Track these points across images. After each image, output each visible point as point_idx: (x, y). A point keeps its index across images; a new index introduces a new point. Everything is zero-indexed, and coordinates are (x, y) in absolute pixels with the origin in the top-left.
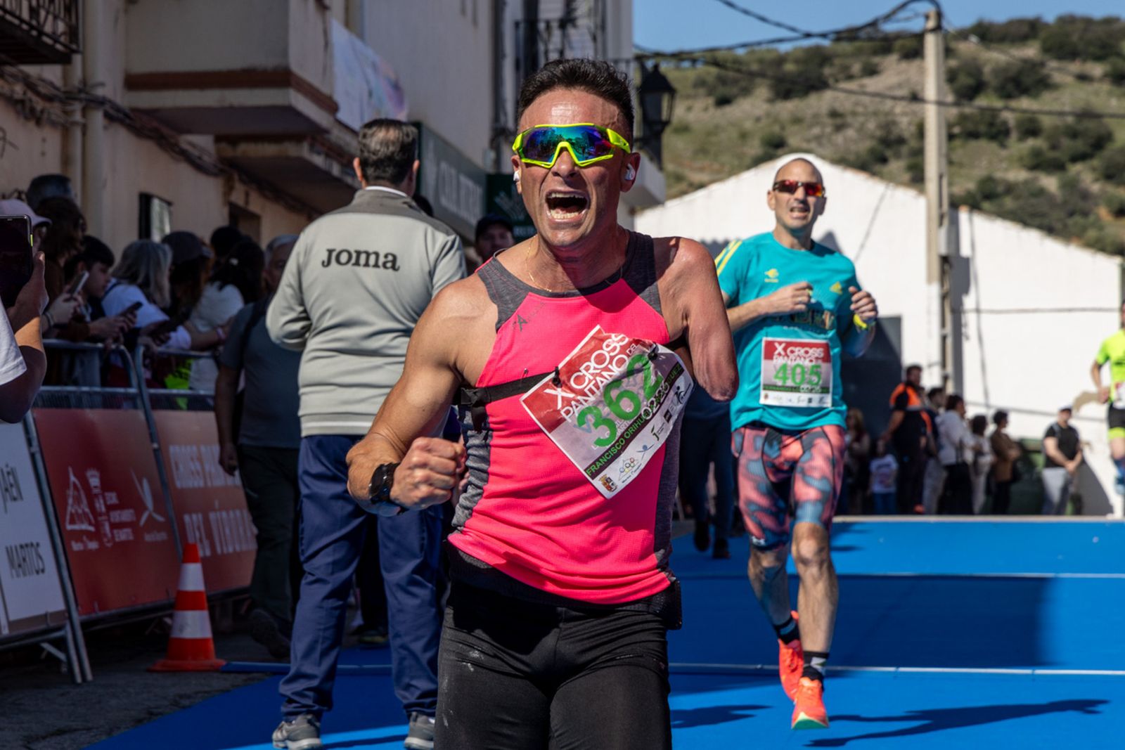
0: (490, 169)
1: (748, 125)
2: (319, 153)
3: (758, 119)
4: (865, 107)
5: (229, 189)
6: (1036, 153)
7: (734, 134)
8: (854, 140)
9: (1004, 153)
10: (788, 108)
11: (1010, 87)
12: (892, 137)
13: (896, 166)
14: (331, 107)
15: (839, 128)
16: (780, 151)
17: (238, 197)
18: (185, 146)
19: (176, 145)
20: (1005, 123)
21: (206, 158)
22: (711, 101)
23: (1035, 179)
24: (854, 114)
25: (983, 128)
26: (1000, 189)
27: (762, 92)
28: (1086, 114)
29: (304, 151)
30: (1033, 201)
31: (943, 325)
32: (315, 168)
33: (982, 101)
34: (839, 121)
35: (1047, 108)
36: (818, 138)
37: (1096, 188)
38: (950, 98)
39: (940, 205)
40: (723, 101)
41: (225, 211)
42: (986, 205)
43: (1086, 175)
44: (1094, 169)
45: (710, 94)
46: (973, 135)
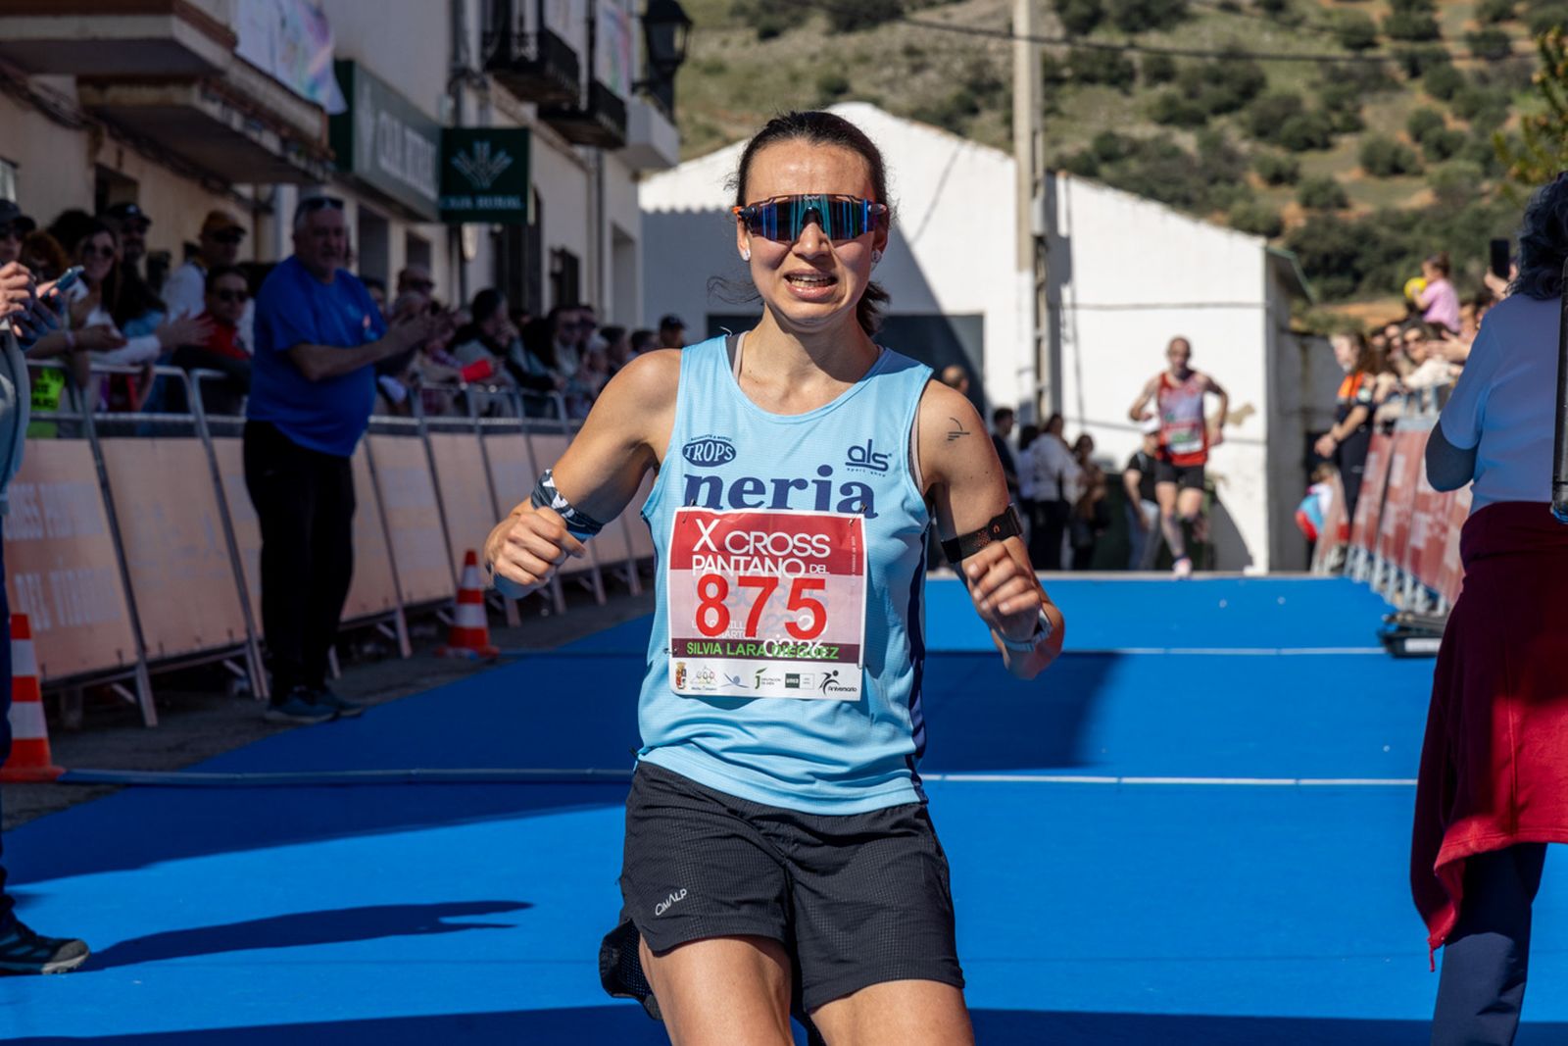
0: (447, 121)
1: (801, 64)
2: (214, 100)
3: (813, 58)
4: (950, 41)
5: (95, 146)
6: (1169, 102)
7: (782, 76)
8: (937, 85)
9: (1128, 102)
10: (851, 43)
11: (1136, 17)
12: (985, 81)
13: (988, 118)
14: (227, 39)
15: (917, 69)
16: (840, 98)
17: (107, 156)
18: (35, 90)
19: (25, 88)
20: (1129, 64)
21: (65, 106)
22: (752, 33)
23: (1169, 136)
24: (936, 51)
25: (1101, 71)
26: (1123, 148)
27: (819, 22)
28: (1232, 54)
29: (194, 97)
30: (1165, 164)
31: (1037, 324)
32: (208, 120)
33: (1099, 37)
34: (917, 60)
35: (1181, 46)
36: (890, 83)
37: (1244, 147)
38: (1059, 32)
39: (1034, 170)
40: (769, 34)
41: (91, 175)
42: (1106, 170)
43: (1231, 130)
44: (1242, 124)
45: (751, 24)
46: (1088, 79)
